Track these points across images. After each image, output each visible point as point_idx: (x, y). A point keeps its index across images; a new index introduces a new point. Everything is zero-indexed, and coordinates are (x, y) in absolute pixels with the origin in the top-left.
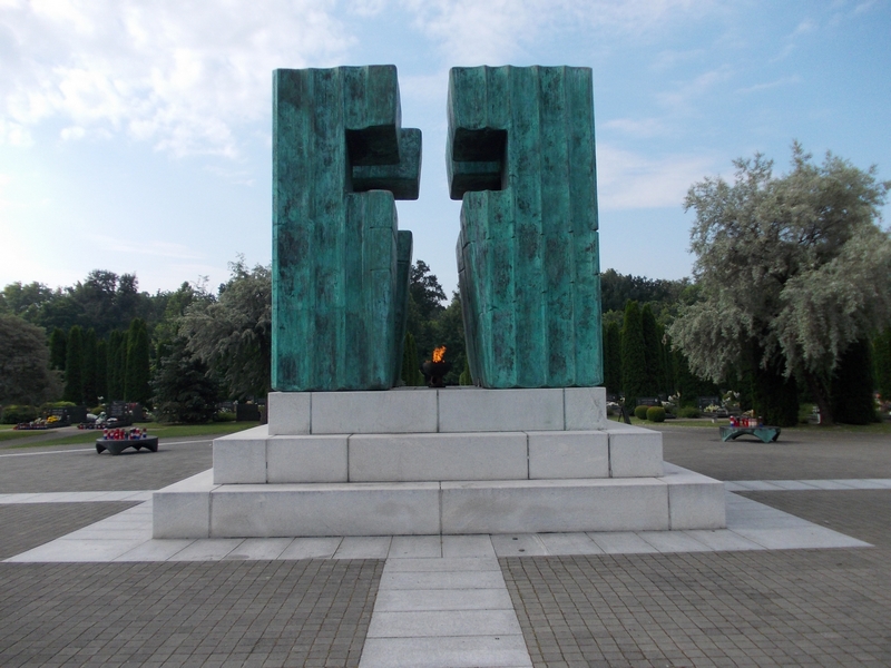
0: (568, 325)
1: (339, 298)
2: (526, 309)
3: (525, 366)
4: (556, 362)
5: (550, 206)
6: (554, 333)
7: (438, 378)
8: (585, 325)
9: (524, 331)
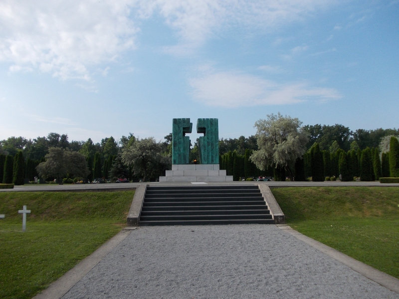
0: (214, 155)
1: (182, 151)
2: (208, 153)
3: (208, 161)
4: (212, 161)
5: (212, 139)
6: (212, 157)
7: (195, 163)
8: (217, 155)
9: (208, 156)
